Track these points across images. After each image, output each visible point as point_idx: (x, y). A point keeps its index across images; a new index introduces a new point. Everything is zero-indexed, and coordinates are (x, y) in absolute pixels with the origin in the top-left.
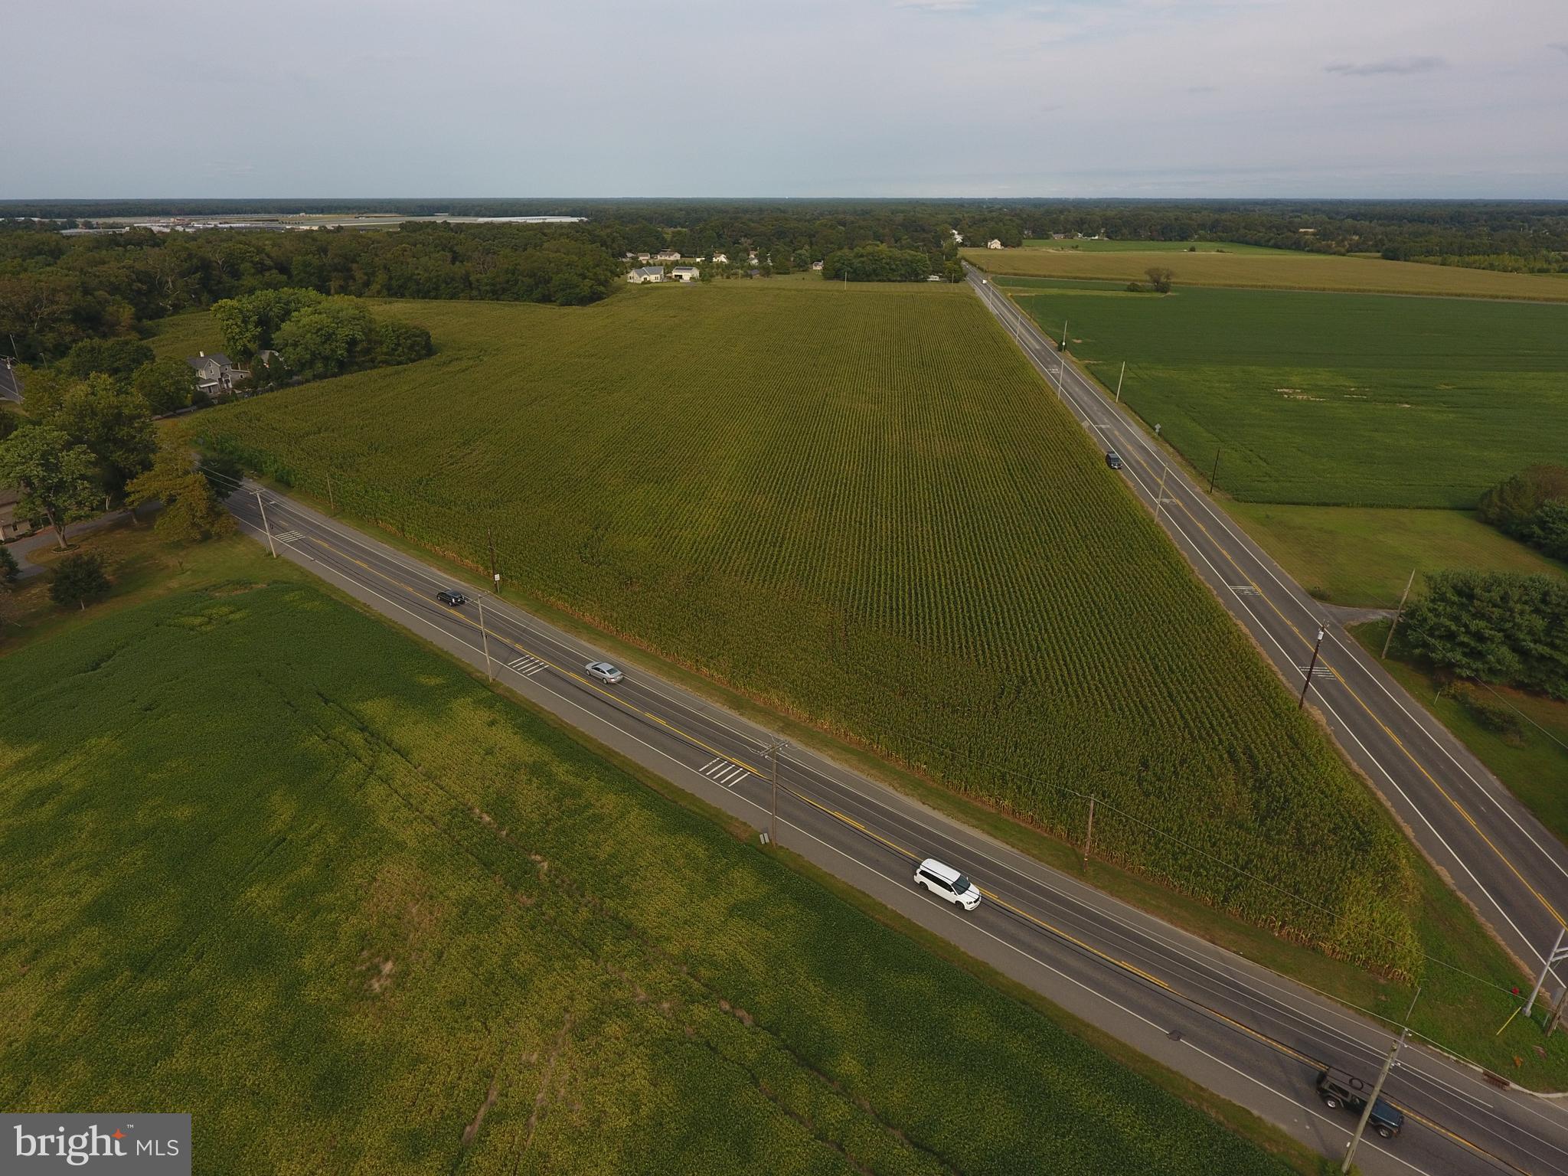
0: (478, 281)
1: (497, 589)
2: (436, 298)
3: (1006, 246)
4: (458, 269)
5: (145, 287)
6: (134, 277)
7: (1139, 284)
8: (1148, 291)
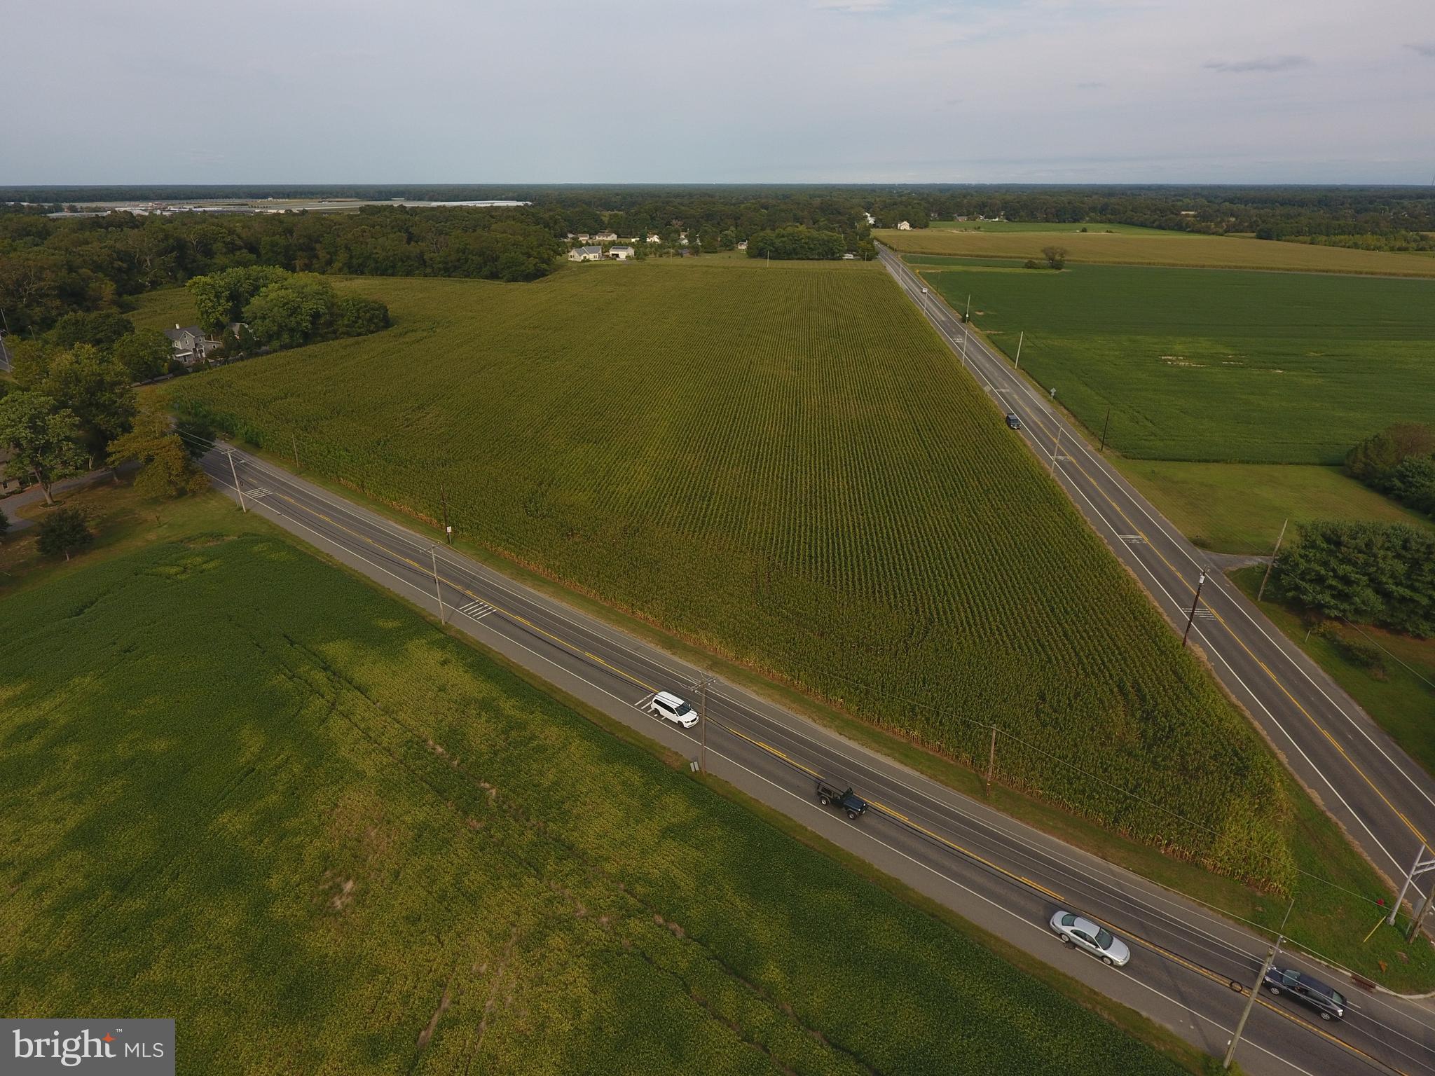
0: (431, 259)
1: (449, 540)
2: (393, 275)
3: (914, 228)
4: (413, 249)
5: (125, 265)
6: (115, 255)
7: (1036, 261)
8: (1044, 268)
